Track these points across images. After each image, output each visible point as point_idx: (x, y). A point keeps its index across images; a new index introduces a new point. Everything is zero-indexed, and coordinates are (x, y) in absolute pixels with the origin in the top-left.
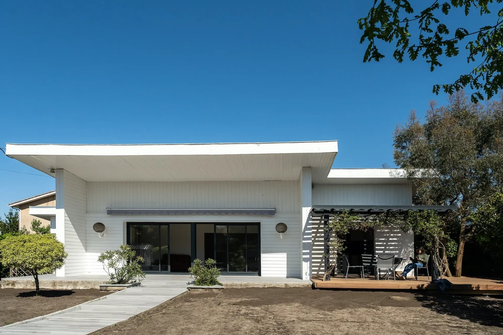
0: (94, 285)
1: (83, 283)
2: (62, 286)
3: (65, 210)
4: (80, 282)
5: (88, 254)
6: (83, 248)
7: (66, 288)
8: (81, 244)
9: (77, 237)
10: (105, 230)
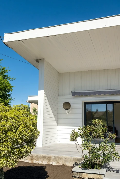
0: (65, 161)
1: (55, 159)
2: (38, 160)
3: (44, 91)
4: (53, 158)
5: (59, 127)
6: (55, 122)
7: (42, 163)
8: (54, 119)
9: (52, 113)
10: (70, 108)
